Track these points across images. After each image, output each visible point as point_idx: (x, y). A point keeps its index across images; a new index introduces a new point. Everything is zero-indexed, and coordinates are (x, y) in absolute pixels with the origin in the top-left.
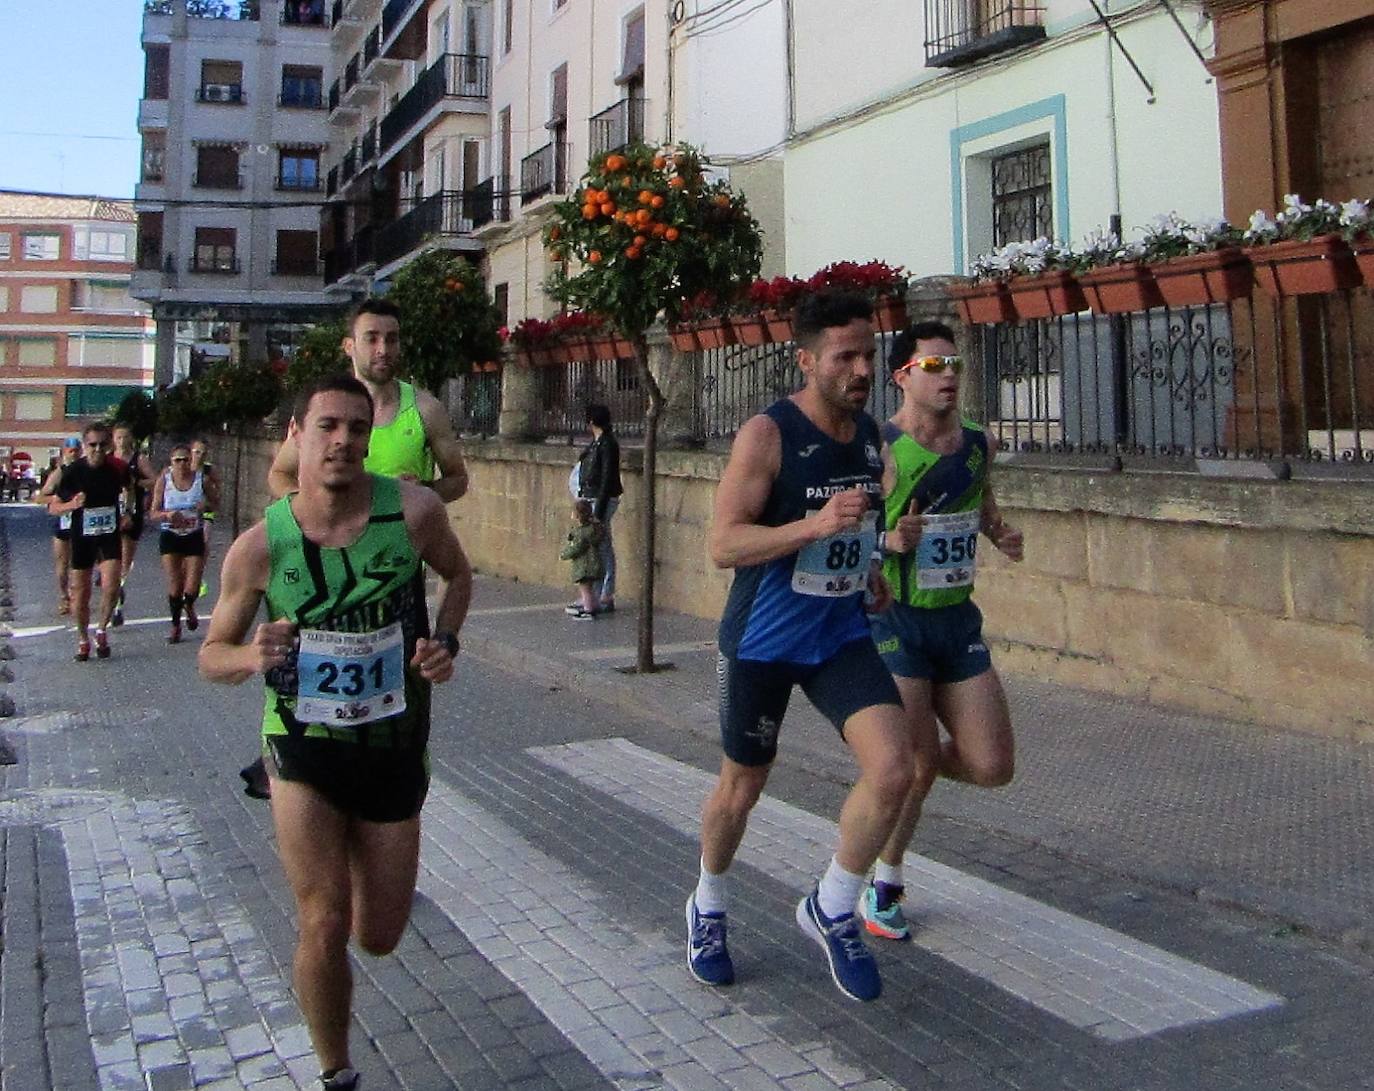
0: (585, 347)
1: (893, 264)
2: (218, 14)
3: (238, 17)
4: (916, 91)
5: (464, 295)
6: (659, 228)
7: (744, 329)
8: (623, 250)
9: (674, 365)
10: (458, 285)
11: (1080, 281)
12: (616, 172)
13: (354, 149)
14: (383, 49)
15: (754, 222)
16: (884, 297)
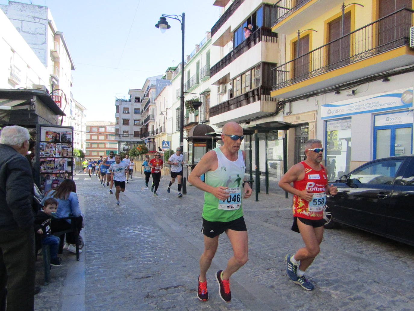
2: (125, 101)
3: (128, 101)
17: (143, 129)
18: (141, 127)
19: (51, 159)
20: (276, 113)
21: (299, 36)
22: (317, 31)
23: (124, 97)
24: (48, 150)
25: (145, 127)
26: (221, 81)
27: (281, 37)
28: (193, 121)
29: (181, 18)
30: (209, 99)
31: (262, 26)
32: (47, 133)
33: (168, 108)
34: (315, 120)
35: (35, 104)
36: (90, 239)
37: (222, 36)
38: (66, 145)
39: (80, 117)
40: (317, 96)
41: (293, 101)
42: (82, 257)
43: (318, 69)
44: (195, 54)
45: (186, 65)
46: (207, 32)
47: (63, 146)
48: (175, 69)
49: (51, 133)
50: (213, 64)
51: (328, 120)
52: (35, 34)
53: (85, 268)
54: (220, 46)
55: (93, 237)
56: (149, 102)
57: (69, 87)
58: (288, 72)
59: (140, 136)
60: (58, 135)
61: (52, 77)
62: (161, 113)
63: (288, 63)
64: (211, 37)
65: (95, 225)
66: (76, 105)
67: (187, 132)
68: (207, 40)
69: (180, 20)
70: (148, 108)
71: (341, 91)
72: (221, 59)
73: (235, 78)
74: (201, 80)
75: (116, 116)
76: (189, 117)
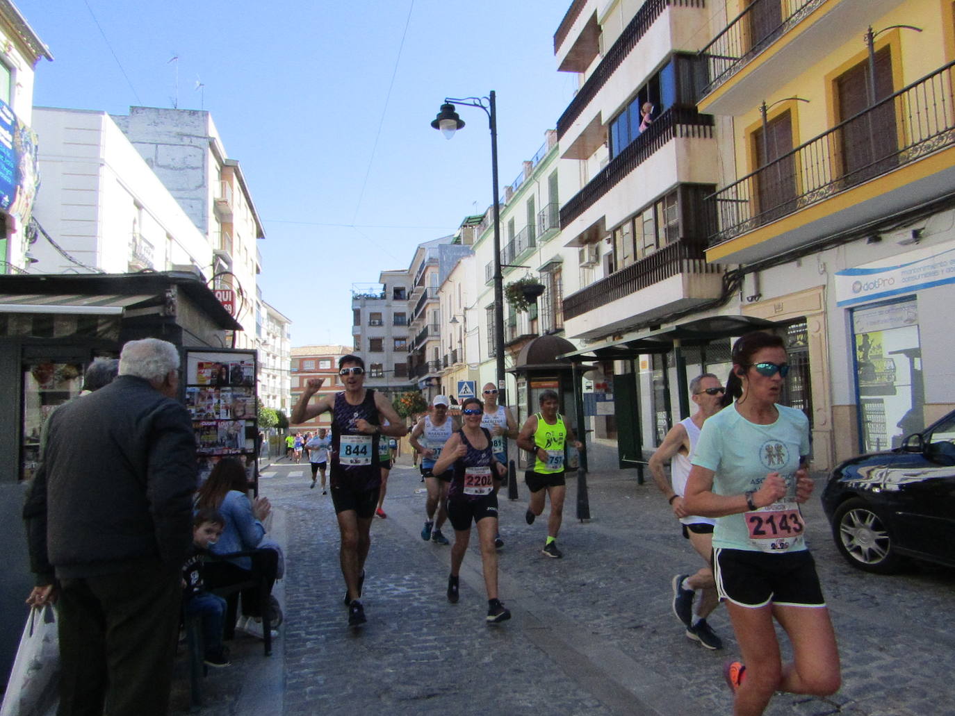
2: (373, 298)
3: (380, 298)
13: (413, 342)
17: (414, 359)
18: (410, 354)
19: (210, 423)
20: (723, 300)
21: (765, 115)
22: (808, 102)
23: (371, 289)
24: (203, 405)
25: (418, 354)
26: (586, 237)
27: (722, 123)
28: (527, 333)
29: (486, 103)
30: (561, 279)
31: (674, 104)
32: (201, 366)
33: (469, 306)
34: (823, 310)
35: (174, 303)
36: (297, 606)
37: (582, 135)
38: (242, 391)
39: (278, 339)
40: (821, 251)
41: (764, 269)
42: (277, 648)
43: (820, 188)
44: (522, 183)
45: (504, 208)
46: (548, 130)
47: (235, 393)
48: (481, 220)
49: (209, 365)
50: (564, 199)
51: (856, 307)
52: (181, 169)
53: (284, 674)
54: (580, 159)
55: (306, 601)
56: (424, 298)
57: (252, 274)
58: (747, 201)
59: (408, 374)
60: (224, 369)
61: (218, 256)
62: (452, 319)
63: (743, 180)
64: (558, 140)
65: (309, 574)
66: (268, 314)
67: (513, 358)
68: (549, 149)
69: (485, 106)
70: (425, 309)
71: (883, 236)
72: (583, 186)
73: (619, 227)
74: (540, 238)
75: (353, 332)
76: (515, 325)
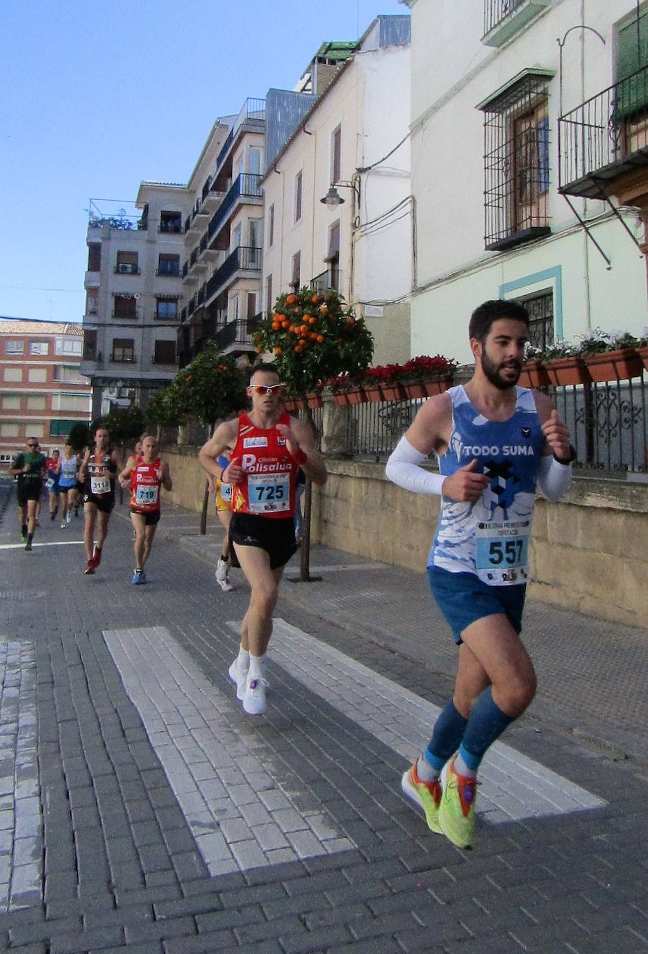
0: (292, 402)
1: (448, 357)
2: (126, 227)
3: (137, 229)
4: (481, 264)
5: (228, 372)
6: (313, 336)
7: (371, 393)
8: (293, 348)
9: (337, 414)
10: (225, 368)
11: (547, 367)
12: (292, 303)
13: (194, 298)
14: (209, 245)
15: (370, 333)
16: (442, 376)
17: (192, 331)
18: (184, 323)
23: (122, 212)
33: (365, 167)
59: (177, 358)
70: (227, 228)
75: (87, 283)
